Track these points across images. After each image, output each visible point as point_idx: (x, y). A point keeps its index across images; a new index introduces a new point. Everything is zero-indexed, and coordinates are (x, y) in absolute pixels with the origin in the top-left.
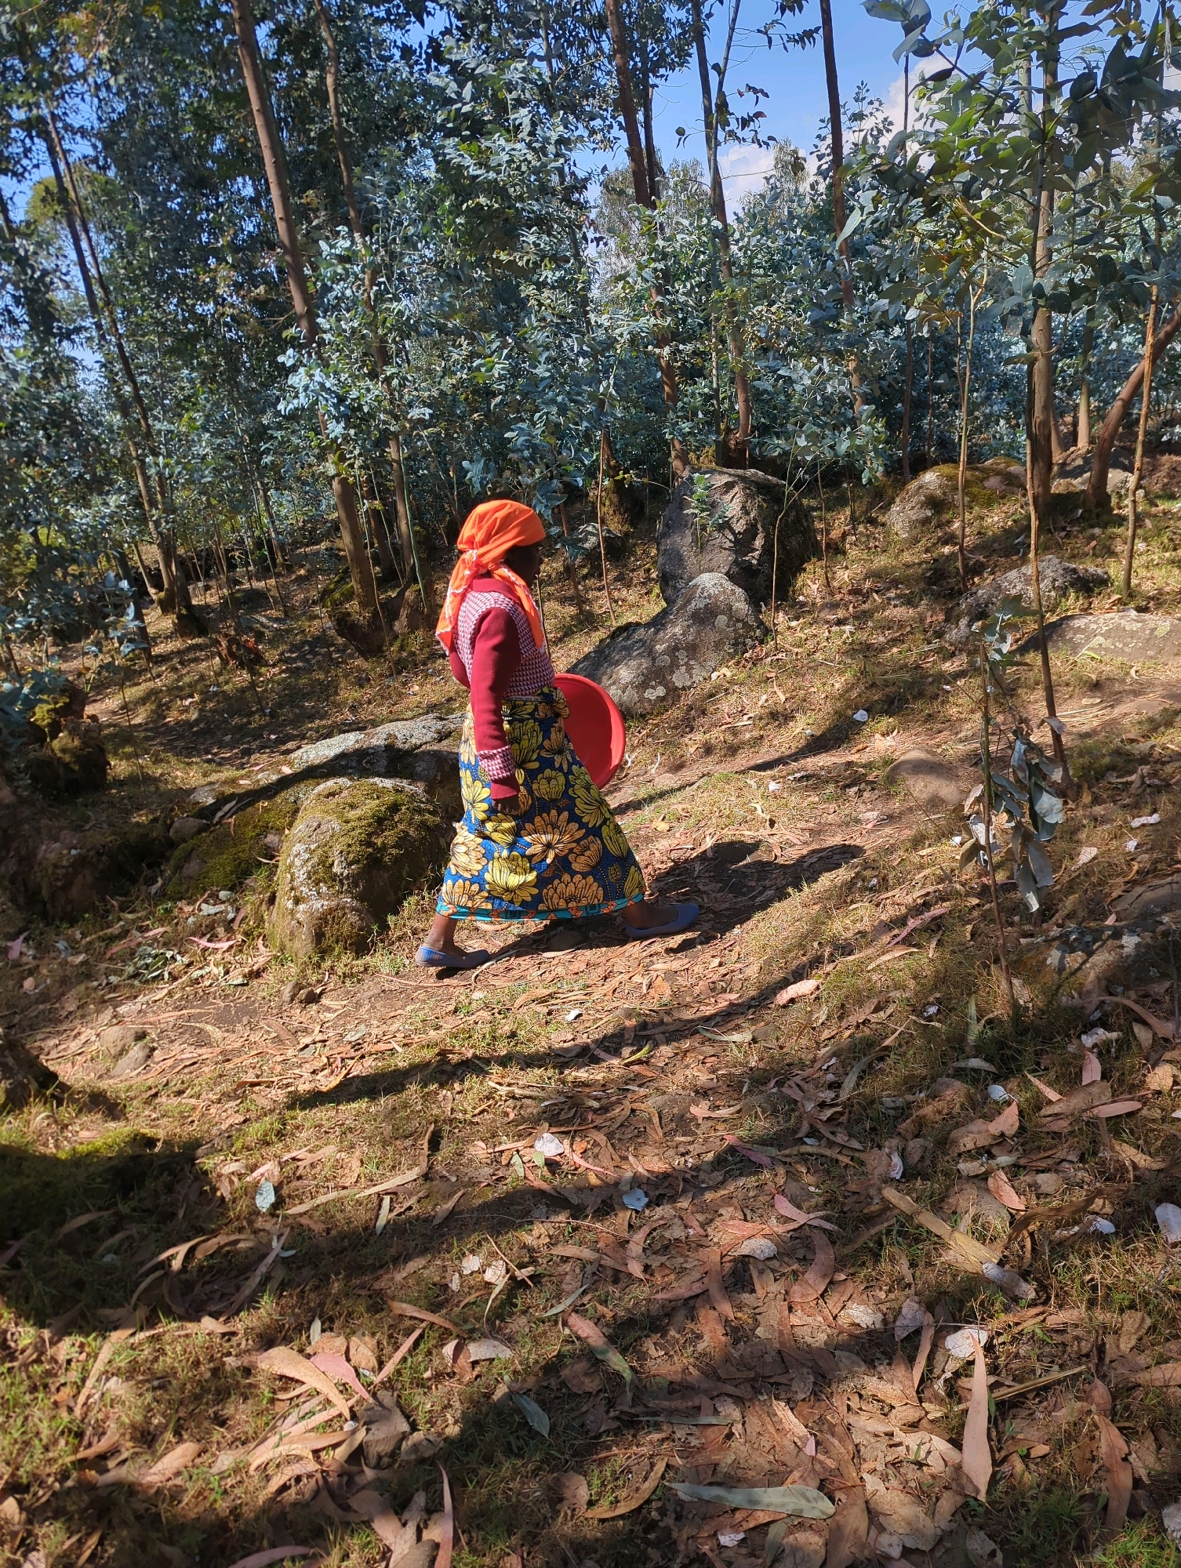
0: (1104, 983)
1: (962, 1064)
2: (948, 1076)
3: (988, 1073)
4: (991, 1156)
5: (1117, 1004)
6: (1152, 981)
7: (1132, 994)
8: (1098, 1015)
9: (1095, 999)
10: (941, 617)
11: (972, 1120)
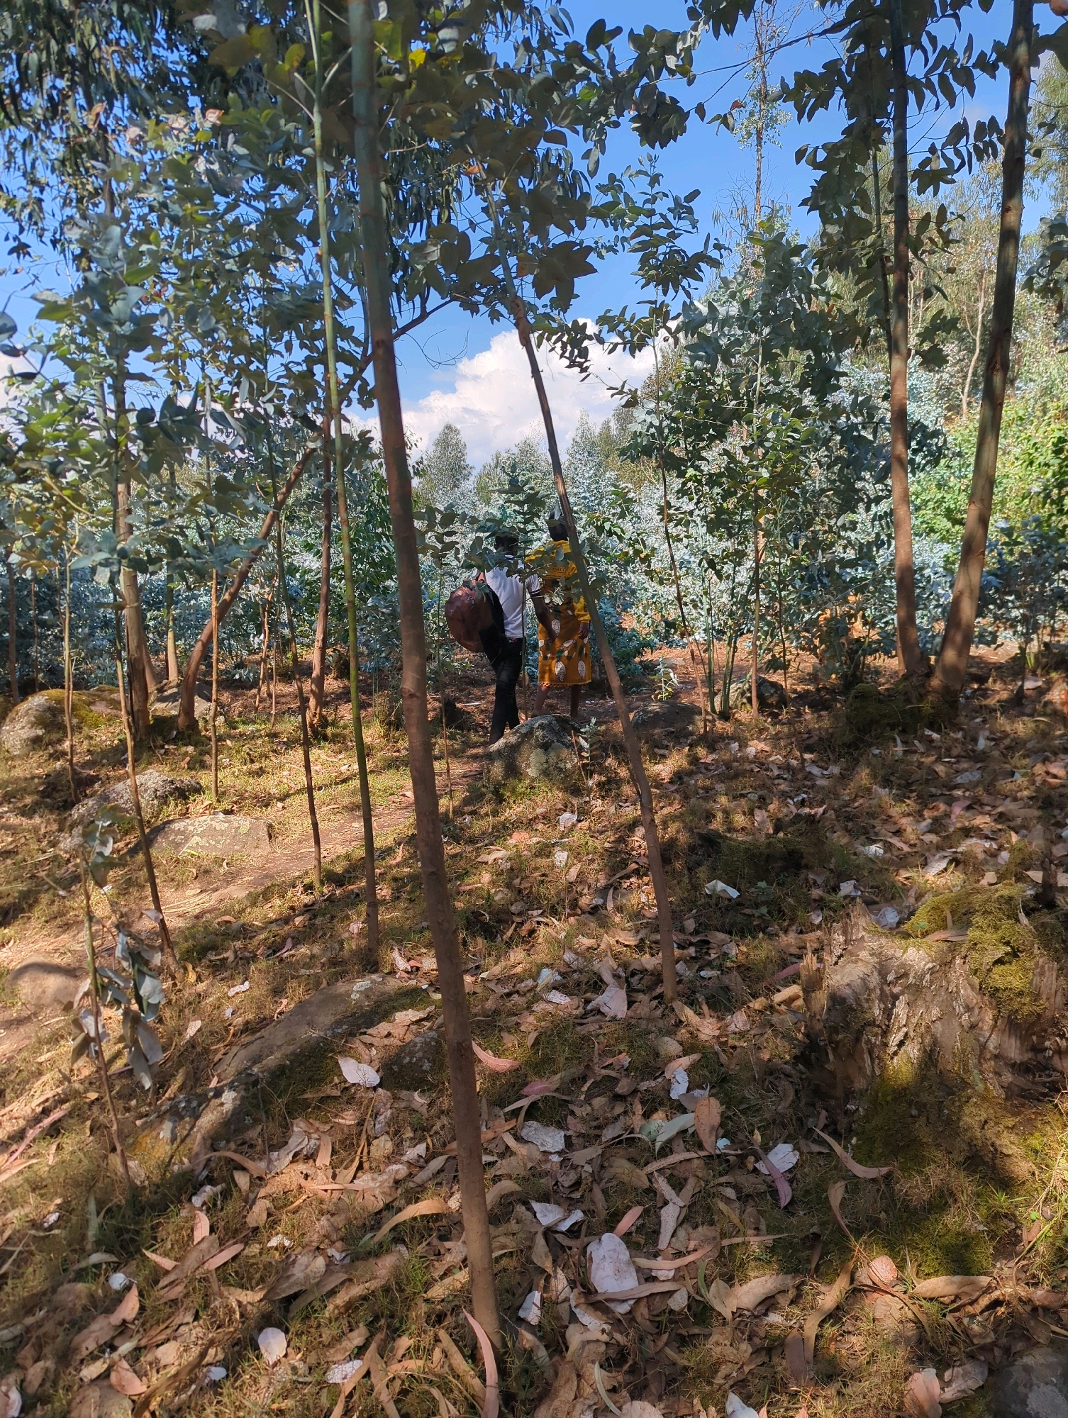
0: (209, 1142)
1: (83, 1264)
2: (69, 1281)
3: (108, 1264)
4: (114, 1348)
5: (220, 1158)
6: (248, 1128)
7: (232, 1145)
8: (205, 1173)
9: (203, 1158)
10: (55, 827)
11: (94, 1318)
